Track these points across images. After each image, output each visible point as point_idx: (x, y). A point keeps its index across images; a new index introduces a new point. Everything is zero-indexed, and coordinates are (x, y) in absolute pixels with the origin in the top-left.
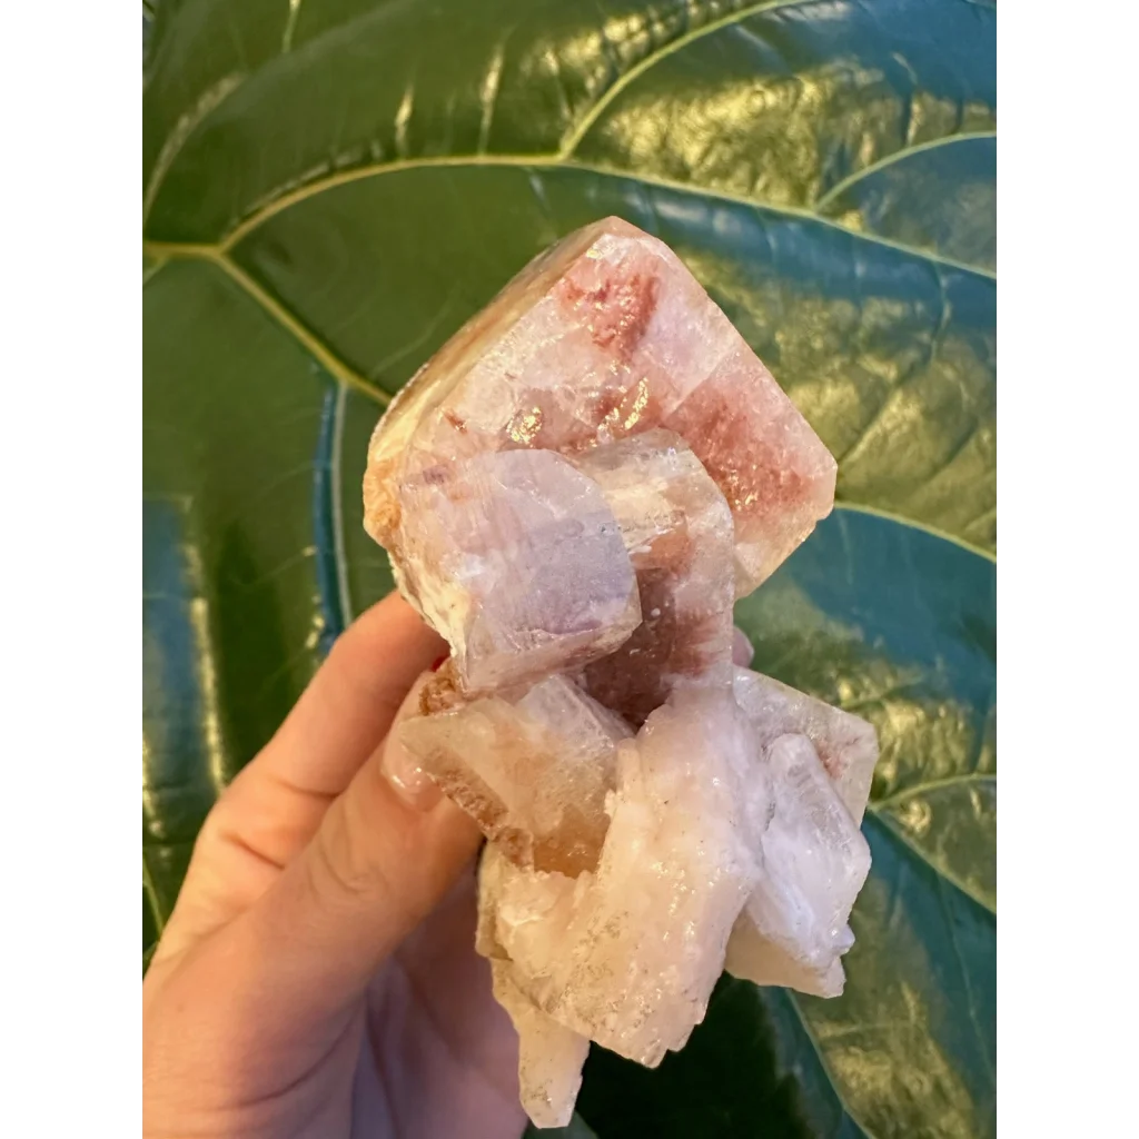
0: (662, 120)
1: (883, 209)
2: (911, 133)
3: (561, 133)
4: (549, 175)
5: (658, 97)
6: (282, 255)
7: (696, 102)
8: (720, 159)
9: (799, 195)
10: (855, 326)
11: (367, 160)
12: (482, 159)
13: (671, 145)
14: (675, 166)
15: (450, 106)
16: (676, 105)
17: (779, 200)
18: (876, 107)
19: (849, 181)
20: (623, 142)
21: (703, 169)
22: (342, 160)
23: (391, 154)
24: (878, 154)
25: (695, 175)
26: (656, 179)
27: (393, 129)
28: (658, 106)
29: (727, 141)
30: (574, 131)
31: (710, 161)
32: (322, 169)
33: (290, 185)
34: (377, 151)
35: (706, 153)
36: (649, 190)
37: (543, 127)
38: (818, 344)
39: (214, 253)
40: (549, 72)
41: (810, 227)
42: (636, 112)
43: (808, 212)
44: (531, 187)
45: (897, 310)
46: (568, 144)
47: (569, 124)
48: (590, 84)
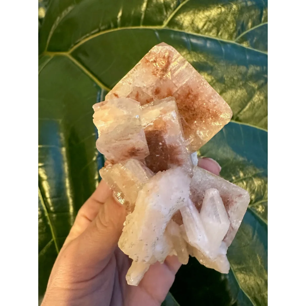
0: (192, 16)
1: (254, 41)
2: (263, 19)
3: (164, 19)
4: (160, 31)
5: (191, 9)
6: (86, 54)
7: (202, 10)
8: (208, 27)
9: (231, 36)
10: (246, 73)
11: (109, 28)
12: (142, 27)
13: (195, 22)
14: (196, 29)
15: (133, 13)
16: (196, 12)
17: (225, 38)
18: (253, 12)
19: (244, 33)
20: (181, 22)
21: (204, 29)
22: (102, 28)
23: (116, 26)
24: (253, 25)
25: (201, 31)
26: (190, 32)
27: (117, 19)
28: (191, 12)
29: (210, 21)
30: (167, 19)
31: (205, 27)
32: (97, 30)
33: (88, 35)
34: (112, 25)
35: (205, 25)
36: (188, 36)
37: (159, 18)
38: (235, 78)
39: (67, 54)
40: (161, 2)
41: (233, 46)
42: (185, 14)
43: (233, 42)
44: (155, 35)
45: (258, 68)
46: (166, 23)
47: (166, 17)
48: (172, 6)
